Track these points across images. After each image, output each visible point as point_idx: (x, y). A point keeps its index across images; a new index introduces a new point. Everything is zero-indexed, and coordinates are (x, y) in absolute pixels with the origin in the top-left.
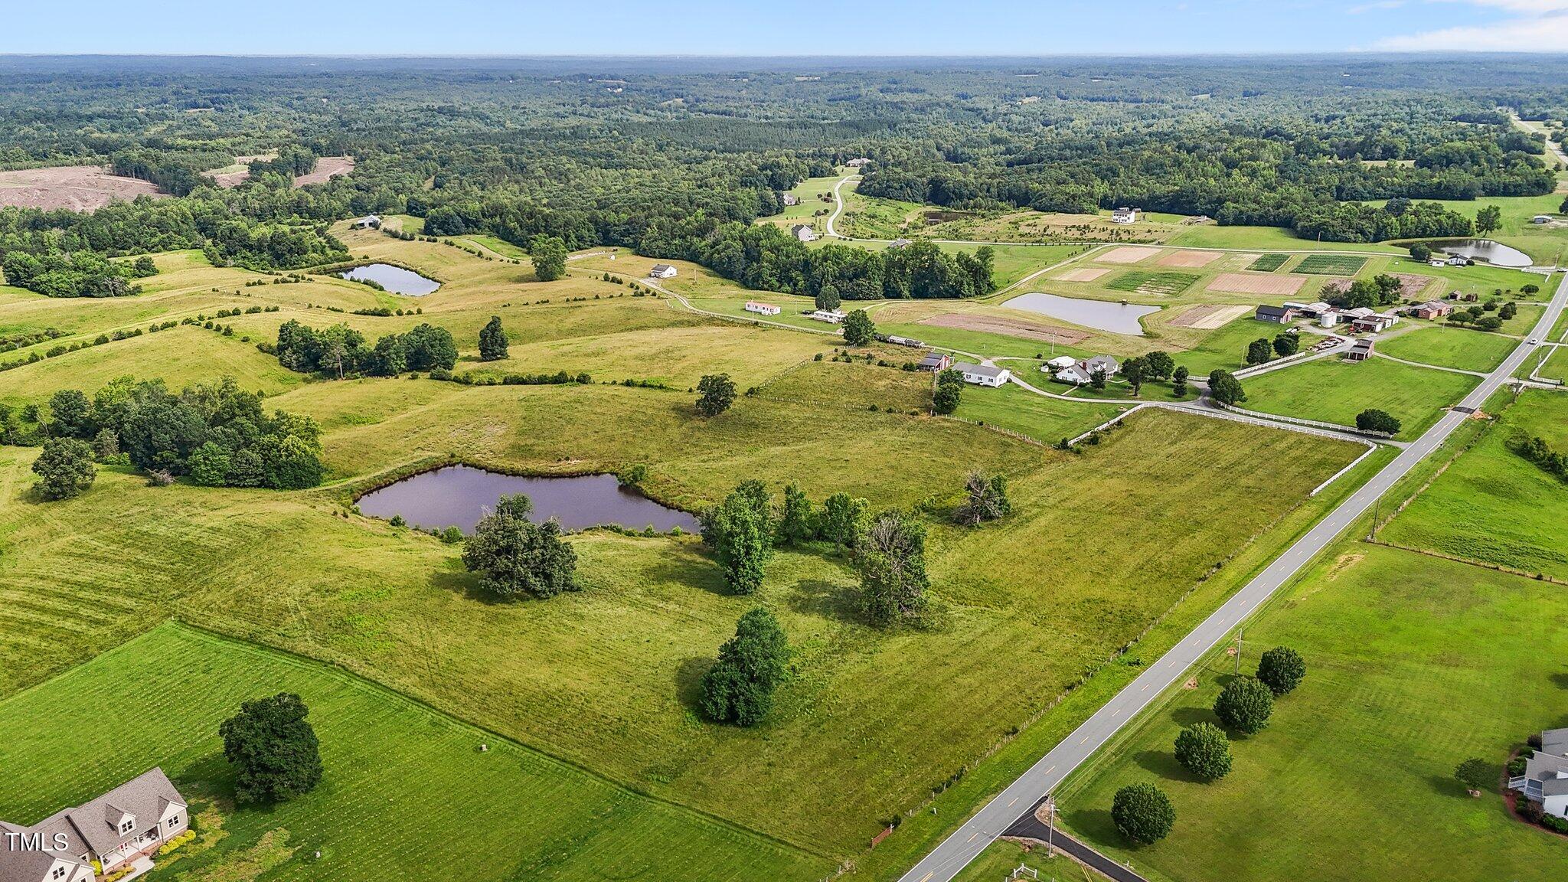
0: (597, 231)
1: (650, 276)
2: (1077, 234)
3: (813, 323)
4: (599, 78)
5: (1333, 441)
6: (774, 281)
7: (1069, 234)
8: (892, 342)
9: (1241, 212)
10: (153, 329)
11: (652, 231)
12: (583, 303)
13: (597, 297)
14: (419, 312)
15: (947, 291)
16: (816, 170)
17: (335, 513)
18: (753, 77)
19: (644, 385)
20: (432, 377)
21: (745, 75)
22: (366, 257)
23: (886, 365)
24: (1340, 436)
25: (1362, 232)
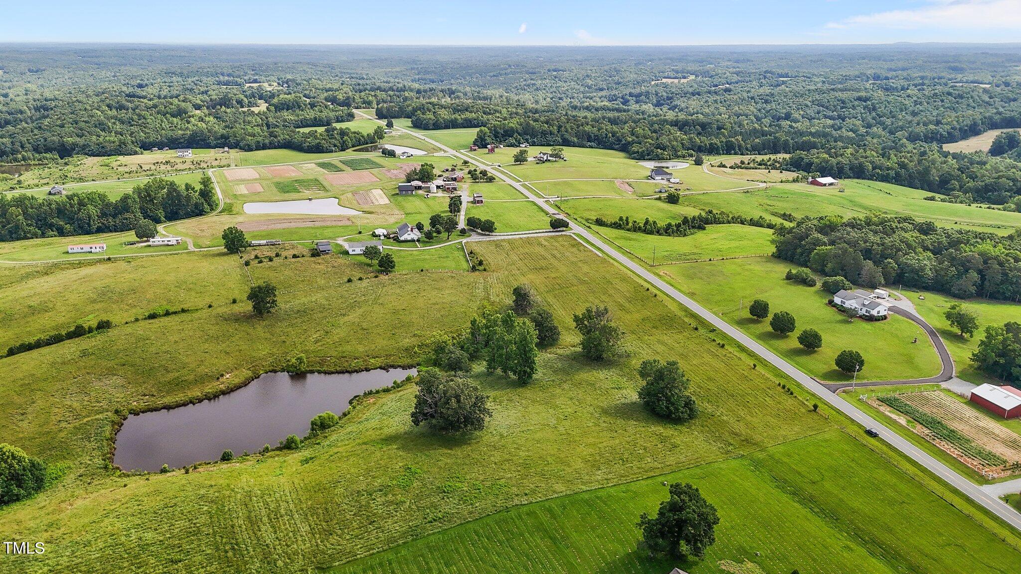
9: (258, 142)
25: (335, 146)
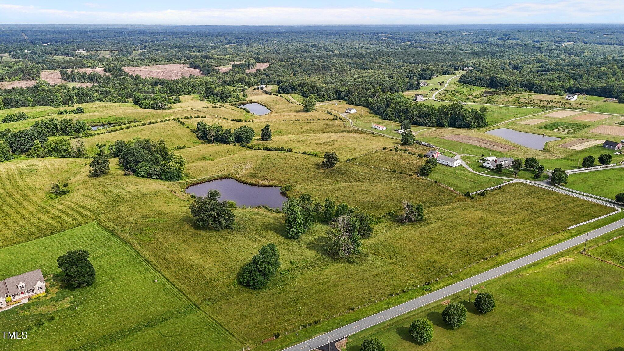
0: (336, 94)
1: (345, 112)
2: (545, 103)
3: (397, 135)
4: (380, 33)
5: (600, 206)
6: (393, 117)
7: (542, 103)
8: (423, 145)
10: (162, 122)
11: (355, 94)
12: (313, 121)
13: (319, 119)
14: (253, 121)
15: (464, 125)
16: (446, 72)
17: (172, 191)
18: (444, 33)
19: (309, 154)
20: (241, 145)
21: (441, 32)
22: (251, 100)
23: (411, 154)
24: (605, 204)
